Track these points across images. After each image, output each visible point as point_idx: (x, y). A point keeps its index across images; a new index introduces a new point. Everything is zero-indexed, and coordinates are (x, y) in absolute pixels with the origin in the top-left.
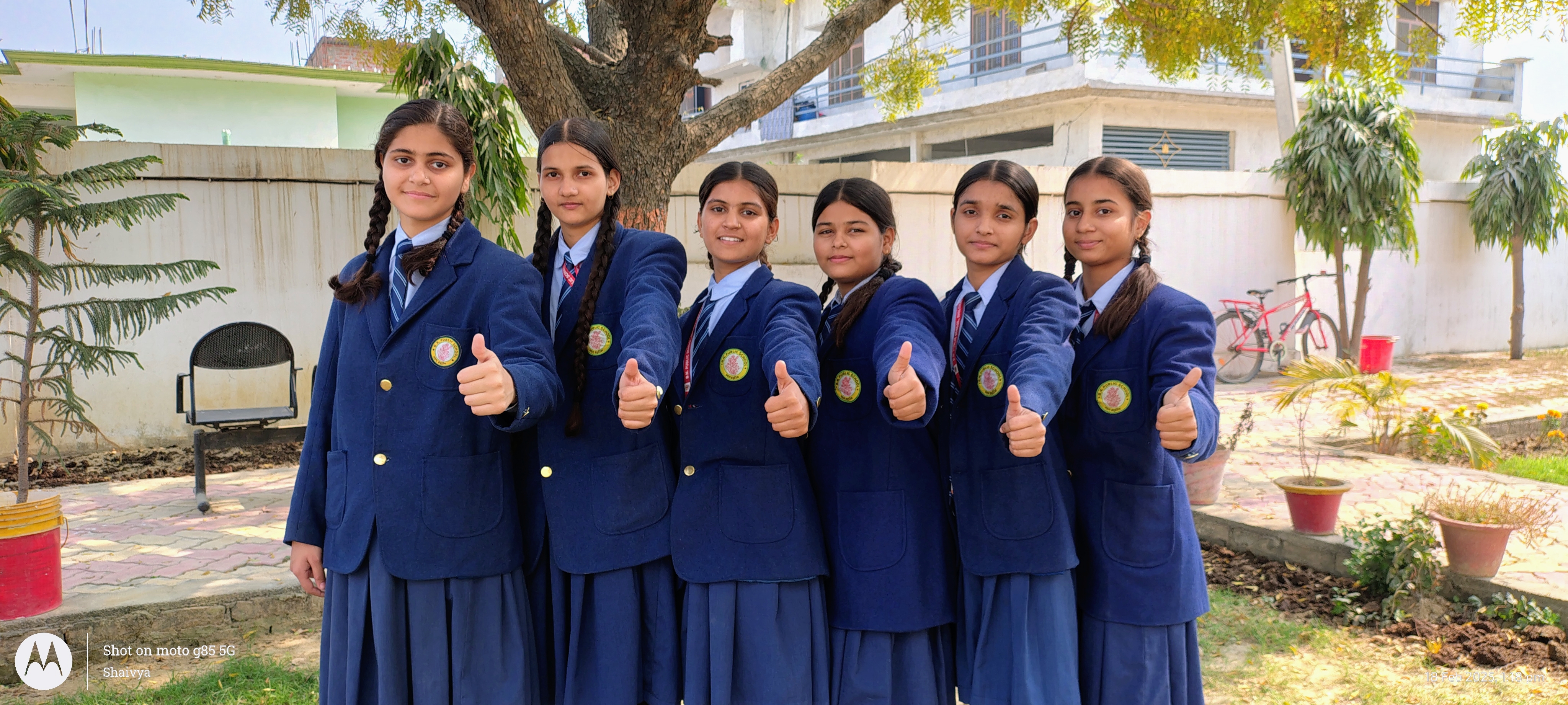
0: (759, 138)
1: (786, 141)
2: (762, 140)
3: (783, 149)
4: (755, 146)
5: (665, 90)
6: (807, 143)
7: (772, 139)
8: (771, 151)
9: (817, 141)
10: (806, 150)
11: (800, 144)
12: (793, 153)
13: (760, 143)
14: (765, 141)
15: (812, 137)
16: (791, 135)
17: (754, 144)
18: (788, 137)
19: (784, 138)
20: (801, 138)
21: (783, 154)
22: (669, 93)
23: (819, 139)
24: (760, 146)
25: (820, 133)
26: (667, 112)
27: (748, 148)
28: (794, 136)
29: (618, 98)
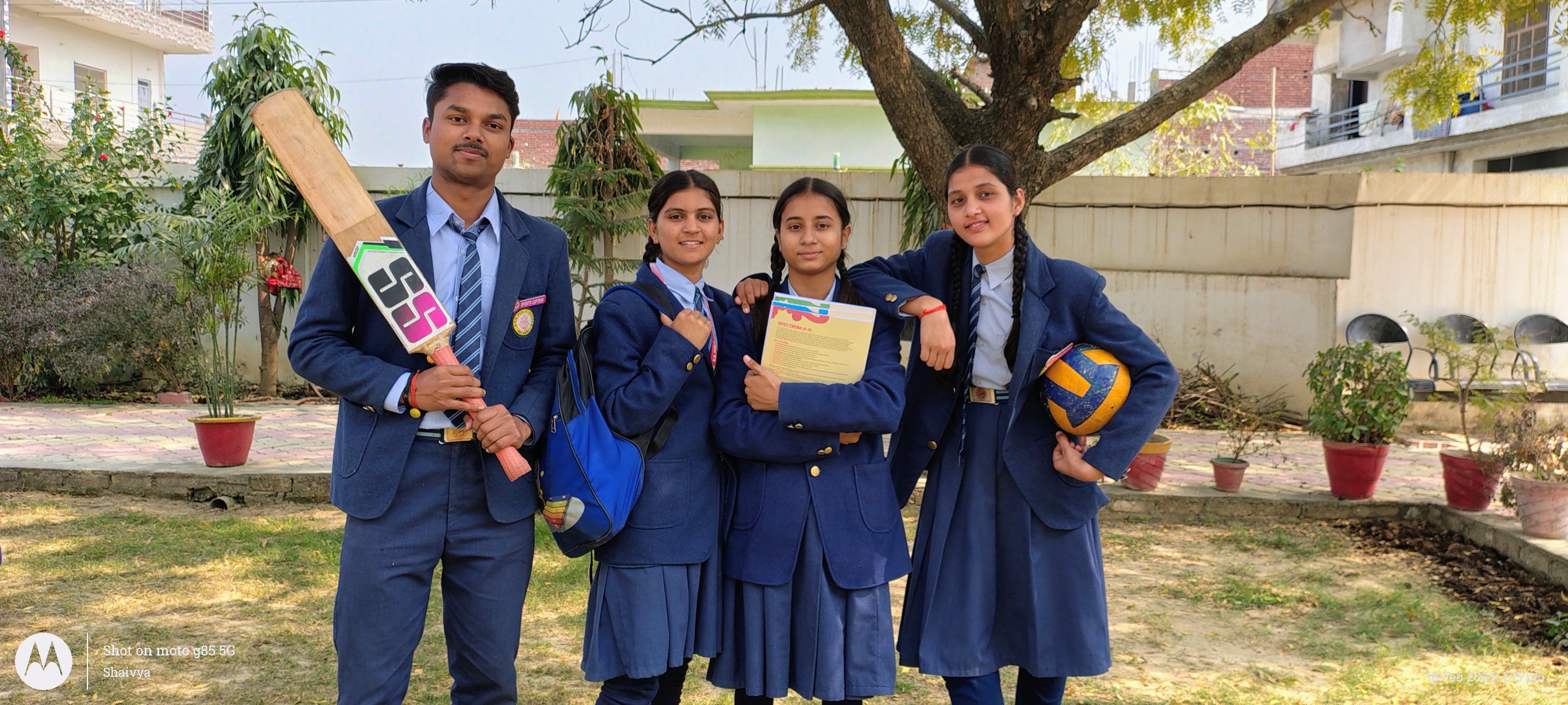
0: (1412, 136)
1: (1442, 139)
2: (1415, 138)
3: (1440, 148)
4: (1406, 146)
5: (1019, 126)
6: (1468, 140)
7: (1426, 136)
8: (1425, 150)
9: (1478, 139)
10: (1471, 149)
11: (1459, 142)
12: (1455, 152)
13: (1412, 141)
14: (1418, 140)
15: (1473, 134)
16: (1449, 132)
17: (1405, 143)
18: (1444, 134)
19: (1439, 136)
20: (1460, 136)
21: (1444, 153)
22: (1023, 128)
23: (1481, 136)
24: (1412, 145)
25: (1481, 129)
26: (1022, 144)
27: (1399, 147)
28: (1451, 134)
29: (982, 136)
